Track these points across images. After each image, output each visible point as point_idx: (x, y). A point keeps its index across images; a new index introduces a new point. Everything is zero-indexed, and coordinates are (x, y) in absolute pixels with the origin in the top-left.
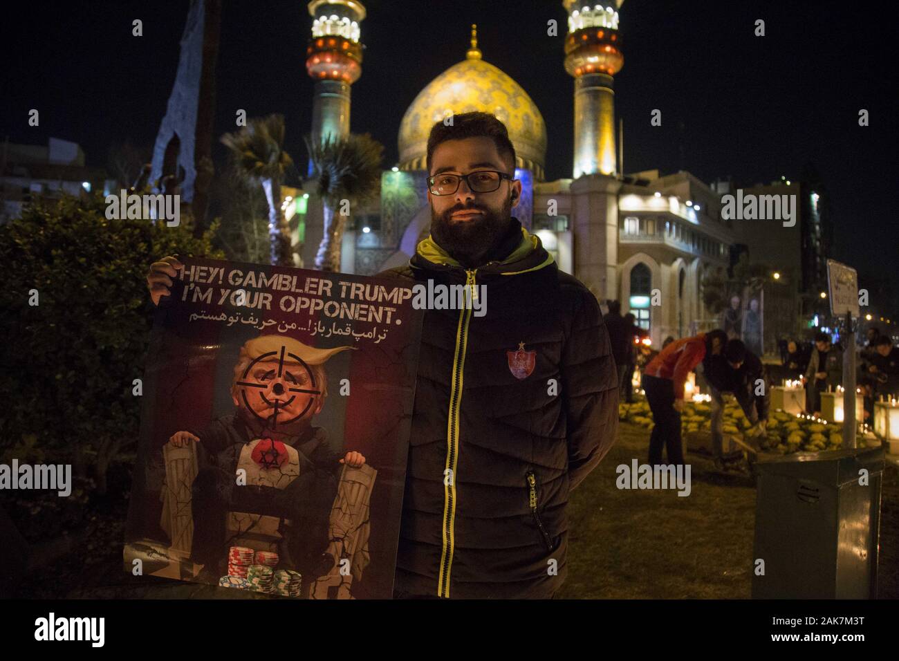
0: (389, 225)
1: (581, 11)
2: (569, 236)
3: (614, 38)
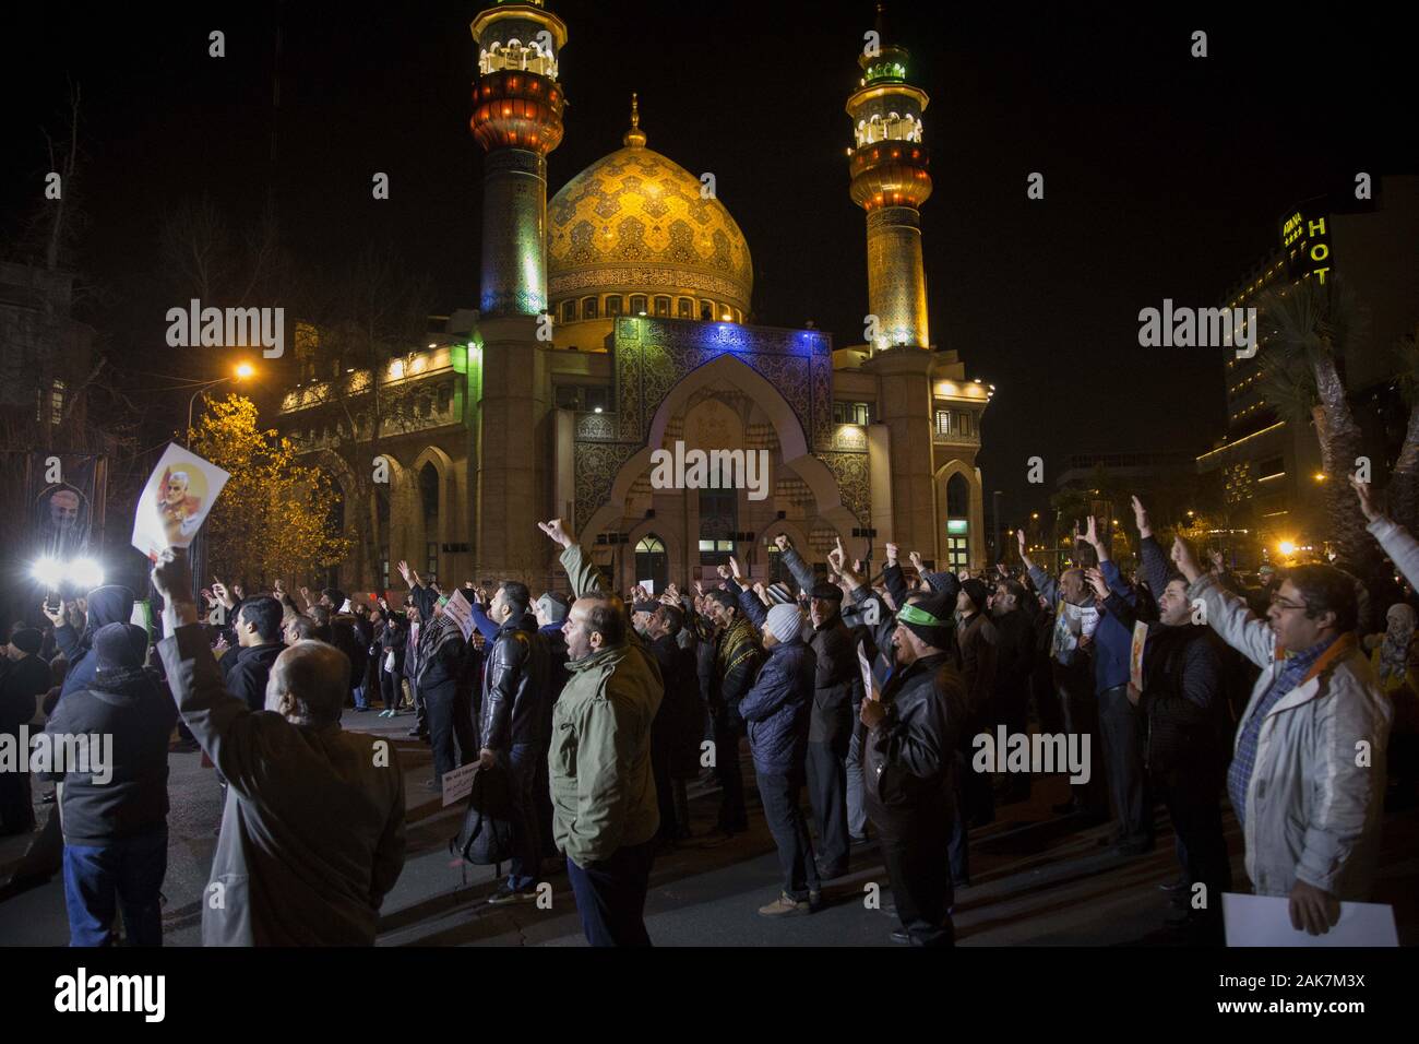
0: (629, 403)
1: (886, 116)
2: (883, 432)
3: (928, 162)
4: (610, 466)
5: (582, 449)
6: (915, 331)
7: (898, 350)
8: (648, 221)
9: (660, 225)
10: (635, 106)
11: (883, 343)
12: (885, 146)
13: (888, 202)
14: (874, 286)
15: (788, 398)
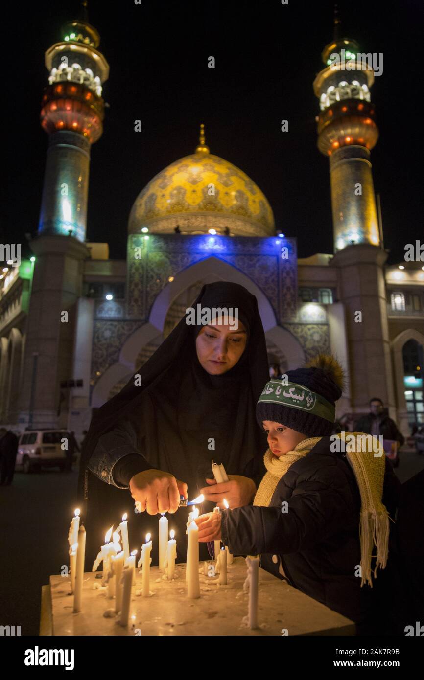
0: (136, 293)
1: (337, 86)
2: (340, 309)
3: (372, 112)
4: (119, 337)
5: (99, 325)
6: (364, 232)
7: (351, 247)
8: (189, 188)
9: (196, 189)
10: (202, 132)
11: (340, 245)
12: (336, 106)
13: (343, 145)
14: (335, 204)
15: (261, 286)
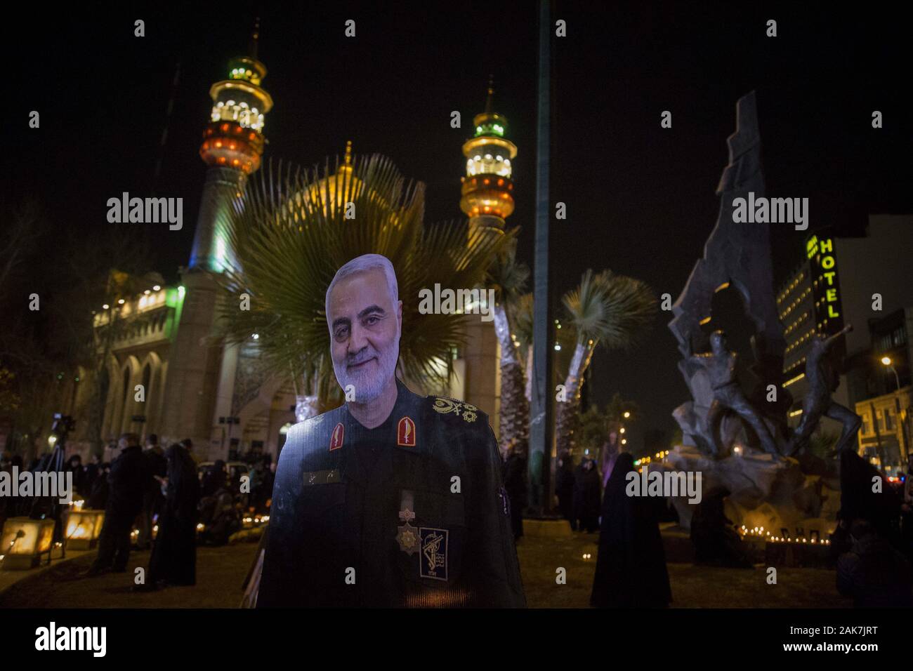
1: (483, 157)
2: (463, 365)
3: (510, 187)
4: (260, 373)
5: (242, 361)
10: (349, 150)
12: (480, 177)
13: (482, 213)
